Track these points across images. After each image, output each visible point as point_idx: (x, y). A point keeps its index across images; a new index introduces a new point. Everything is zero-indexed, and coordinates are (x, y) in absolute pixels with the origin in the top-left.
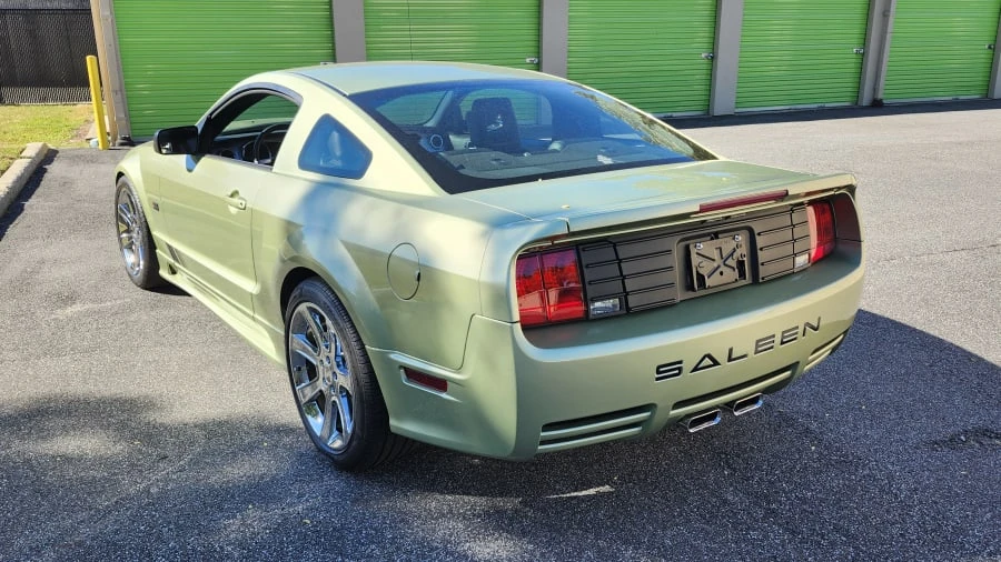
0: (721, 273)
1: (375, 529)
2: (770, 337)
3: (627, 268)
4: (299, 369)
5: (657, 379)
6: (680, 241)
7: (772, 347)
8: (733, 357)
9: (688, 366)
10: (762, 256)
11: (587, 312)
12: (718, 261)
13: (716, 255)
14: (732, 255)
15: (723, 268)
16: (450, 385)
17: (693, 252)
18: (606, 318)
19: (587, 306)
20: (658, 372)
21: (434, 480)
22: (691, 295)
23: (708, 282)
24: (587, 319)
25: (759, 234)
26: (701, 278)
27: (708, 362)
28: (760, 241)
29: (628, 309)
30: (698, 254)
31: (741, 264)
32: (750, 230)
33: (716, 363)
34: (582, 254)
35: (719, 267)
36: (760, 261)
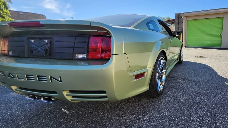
0: (39, 51)
2: (30, 75)
7: (34, 80)
8: (19, 77)
20: (1, 73)
26: (32, 51)
30: (32, 43)
31: (46, 50)
33: (14, 77)
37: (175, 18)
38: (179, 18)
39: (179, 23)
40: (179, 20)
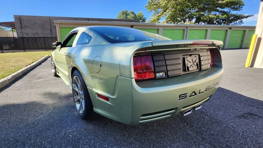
0: (193, 67)
1: (89, 140)
2: (209, 87)
3: (168, 63)
4: (75, 93)
5: (179, 99)
6: (183, 56)
7: (209, 90)
8: (200, 92)
9: (188, 95)
10: (202, 63)
11: (155, 77)
12: (192, 63)
13: (191, 61)
14: (195, 62)
15: (193, 65)
16: (110, 99)
17: (186, 59)
18: (161, 79)
19: (155, 74)
20: (180, 97)
21: (106, 124)
22: (185, 73)
23: (190, 69)
24: (155, 79)
25: (201, 56)
26: (188, 68)
27: (194, 94)
28: (202, 58)
29: (168, 76)
30: (187, 60)
31: (197, 64)
32: (199, 55)
33: (196, 94)
34: (154, 57)
35: (192, 65)
36: (202, 64)
37: (15, 20)
38: (20, 21)
39: (21, 27)
40: (21, 24)
